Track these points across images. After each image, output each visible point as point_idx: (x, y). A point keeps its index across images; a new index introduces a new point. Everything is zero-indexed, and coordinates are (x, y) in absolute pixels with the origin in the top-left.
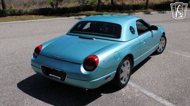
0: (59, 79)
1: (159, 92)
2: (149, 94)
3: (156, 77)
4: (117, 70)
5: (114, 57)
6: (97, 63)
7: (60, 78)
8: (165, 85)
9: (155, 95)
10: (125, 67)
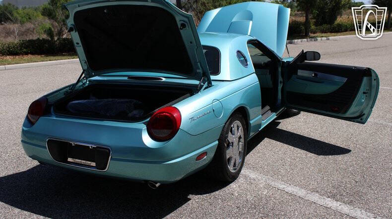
0: (92, 166)
1: (310, 184)
2: (290, 189)
3: (297, 157)
4: (219, 140)
5: (212, 112)
6: (178, 123)
7: (94, 164)
8: (320, 171)
9: (303, 190)
10: (234, 135)
